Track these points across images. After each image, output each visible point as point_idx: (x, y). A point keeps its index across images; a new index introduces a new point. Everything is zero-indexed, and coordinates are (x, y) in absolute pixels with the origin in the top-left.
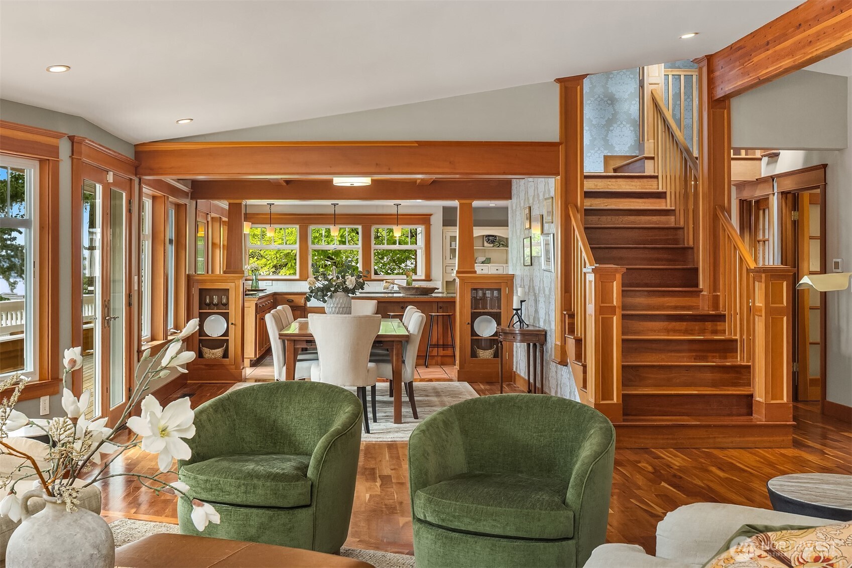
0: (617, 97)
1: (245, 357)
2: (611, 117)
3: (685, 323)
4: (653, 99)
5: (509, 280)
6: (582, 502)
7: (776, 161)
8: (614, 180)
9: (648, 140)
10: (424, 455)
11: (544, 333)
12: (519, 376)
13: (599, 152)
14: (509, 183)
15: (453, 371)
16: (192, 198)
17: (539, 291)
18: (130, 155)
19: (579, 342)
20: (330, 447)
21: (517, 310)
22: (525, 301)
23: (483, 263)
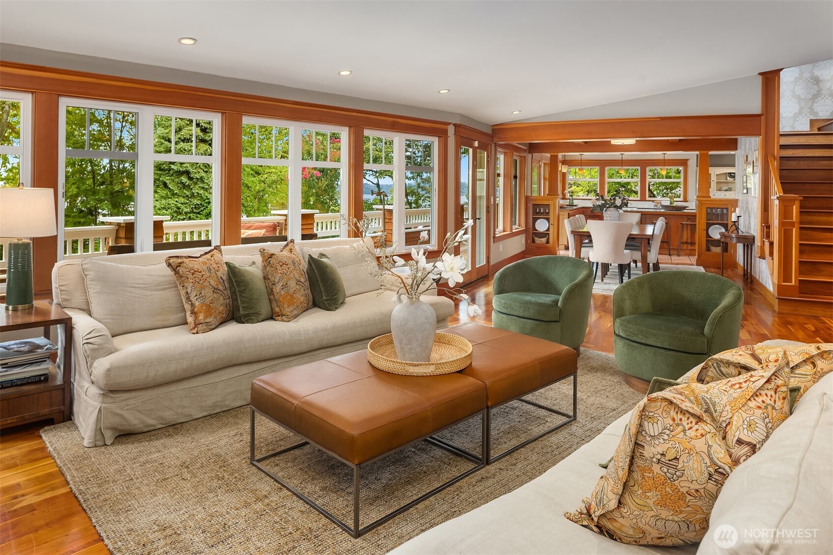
0: (821, 78)
1: (560, 243)
2: (816, 93)
5: (734, 203)
6: (713, 334)
8: (818, 136)
10: (622, 300)
11: (752, 238)
12: (740, 265)
13: (806, 117)
14: (736, 140)
15: (694, 259)
16: (529, 153)
17: (751, 210)
18: (489, 132)
19: (771, 244)
20: (571, 291)
21: (735, 222)
22: (741, 216)
23: (726, 191)
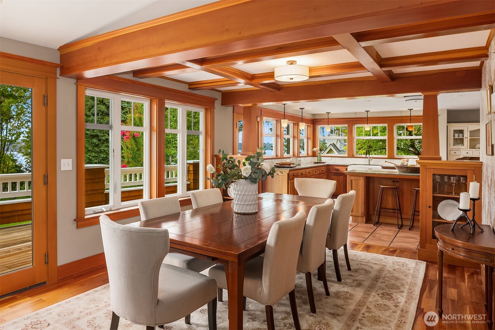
5: (477, 167)
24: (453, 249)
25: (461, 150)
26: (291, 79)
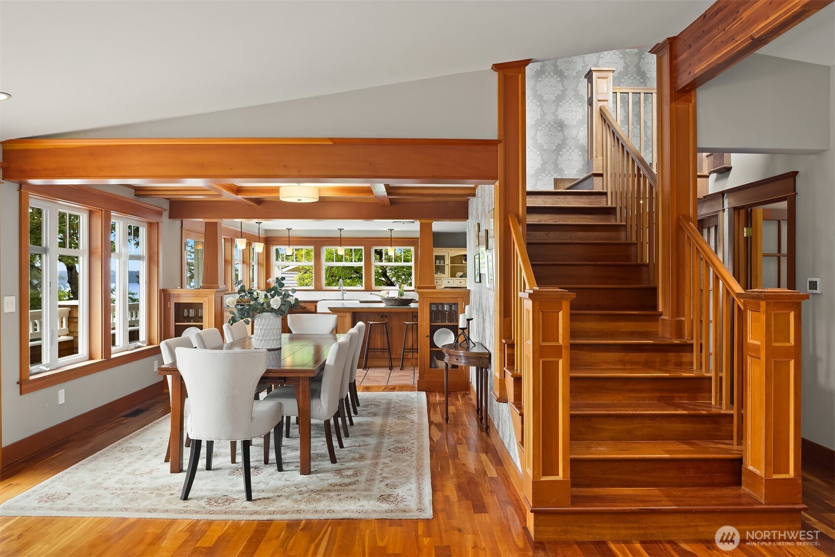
0: (566, 123)
2: (560, 143)
3: (644, 354)
4: (602, 116)
5: (465, 295)
7: (728, 176)
8: (562, 197)
9: (596, 157)
11: (488, 355)
13: (550, 175)
14: (467, 204)
17: (486, 308)
19: (518, 380)
21: (463, 329)
22: (472, 319)
24: (457, 359)
25: (442, 279)
26: (298, 200)
